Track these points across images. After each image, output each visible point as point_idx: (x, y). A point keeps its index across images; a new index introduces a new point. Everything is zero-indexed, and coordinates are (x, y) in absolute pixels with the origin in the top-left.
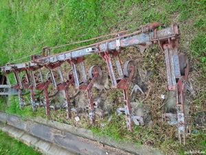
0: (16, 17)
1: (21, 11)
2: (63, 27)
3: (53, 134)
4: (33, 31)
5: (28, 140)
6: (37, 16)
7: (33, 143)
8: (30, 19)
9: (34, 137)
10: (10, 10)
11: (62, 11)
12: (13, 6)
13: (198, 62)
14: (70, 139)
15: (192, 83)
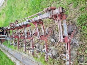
0: (13, 9)
1: (15, 7)
2: (28, 13)
3: (22, 58)
4: (18, 15)
5: (13, 59)
6: (20, 8)
7: (14, 61)
8: (17, 10)
9: (15, 58)
10: (12, 7)
11: (28, 6)
12: (13, 5)
13: (81, 29)
14: (28, 61)
15: (78, 39)
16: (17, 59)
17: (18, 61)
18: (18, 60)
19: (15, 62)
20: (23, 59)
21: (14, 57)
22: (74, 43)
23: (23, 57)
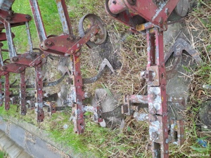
7: (5, 148)
9: (10, 140)
16: (14, 143)
17: (16, 149)
18: (17, 146)
19: (7, 152)
20: (28, 141)
21: (8, 138)
22: (178, 51)
23: (27, 137)
